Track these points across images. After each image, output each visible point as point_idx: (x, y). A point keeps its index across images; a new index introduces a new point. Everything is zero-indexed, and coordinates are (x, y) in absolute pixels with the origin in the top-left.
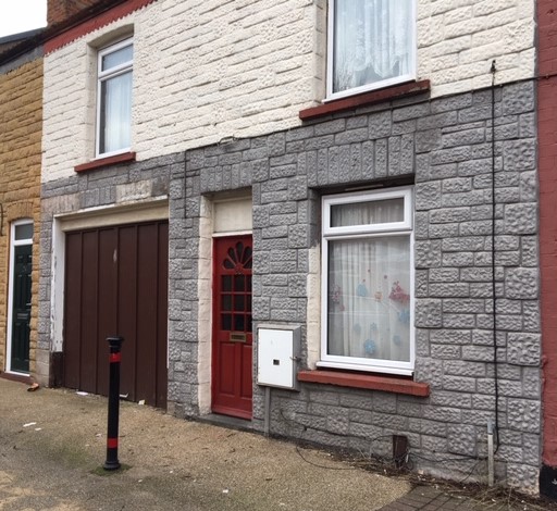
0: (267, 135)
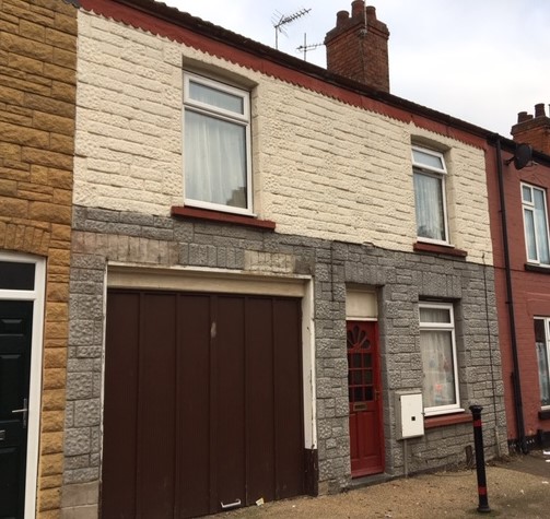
0: (394, 251)
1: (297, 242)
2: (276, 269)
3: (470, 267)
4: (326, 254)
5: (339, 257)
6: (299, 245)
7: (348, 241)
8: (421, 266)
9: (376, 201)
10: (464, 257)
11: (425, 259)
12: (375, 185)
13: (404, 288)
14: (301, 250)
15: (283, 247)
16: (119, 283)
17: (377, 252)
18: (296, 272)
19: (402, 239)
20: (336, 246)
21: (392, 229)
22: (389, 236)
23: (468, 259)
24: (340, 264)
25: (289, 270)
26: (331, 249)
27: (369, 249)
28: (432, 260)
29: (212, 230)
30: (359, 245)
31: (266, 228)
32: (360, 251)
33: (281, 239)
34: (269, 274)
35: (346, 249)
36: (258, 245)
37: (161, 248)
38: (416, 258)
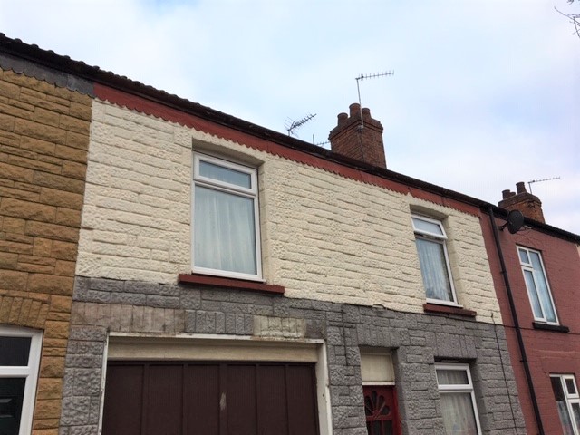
0: (405, 313)
1: (307, 306)
2: (287, 334)
3: (481, 326)
4: (337, 317)
5: (350, 319)
6: (309, 309)
7: (358, 303)
8: (433, 327)
9: (382, 264)
10: (474, 317)
11: (436, 319)
12: (380, 250)
13: (419, 350)
14: (311, 314)
15: (293, 311)
16: (122, 354)
17: (388, 314)
18: (307, 336)
19: (412, 301)
20: (346, 309)
21: (401, 291)
22: (398, 298)
23: (478, 319)
24: (351, 327)
25: (300, 334)
26: (342, 312)
27: (379, 311)
28: (443, 320)
29: (219, 296)
30: (370, 307)
31: (275, 293)
32: (370, 313)
33: (291, 303)
34: (279, 339)
35: (356, 311)
36: (267, 310)
37: (167, 316)
38: (427, 319)
